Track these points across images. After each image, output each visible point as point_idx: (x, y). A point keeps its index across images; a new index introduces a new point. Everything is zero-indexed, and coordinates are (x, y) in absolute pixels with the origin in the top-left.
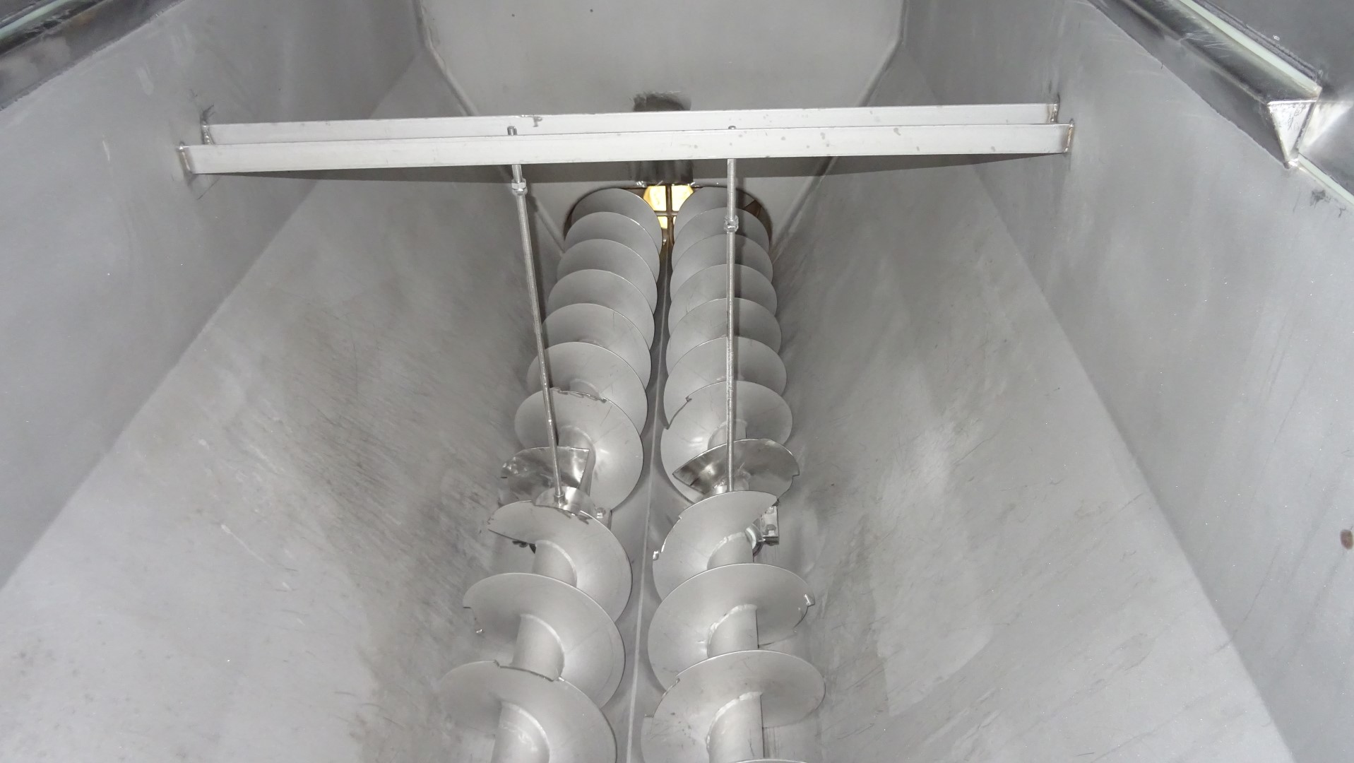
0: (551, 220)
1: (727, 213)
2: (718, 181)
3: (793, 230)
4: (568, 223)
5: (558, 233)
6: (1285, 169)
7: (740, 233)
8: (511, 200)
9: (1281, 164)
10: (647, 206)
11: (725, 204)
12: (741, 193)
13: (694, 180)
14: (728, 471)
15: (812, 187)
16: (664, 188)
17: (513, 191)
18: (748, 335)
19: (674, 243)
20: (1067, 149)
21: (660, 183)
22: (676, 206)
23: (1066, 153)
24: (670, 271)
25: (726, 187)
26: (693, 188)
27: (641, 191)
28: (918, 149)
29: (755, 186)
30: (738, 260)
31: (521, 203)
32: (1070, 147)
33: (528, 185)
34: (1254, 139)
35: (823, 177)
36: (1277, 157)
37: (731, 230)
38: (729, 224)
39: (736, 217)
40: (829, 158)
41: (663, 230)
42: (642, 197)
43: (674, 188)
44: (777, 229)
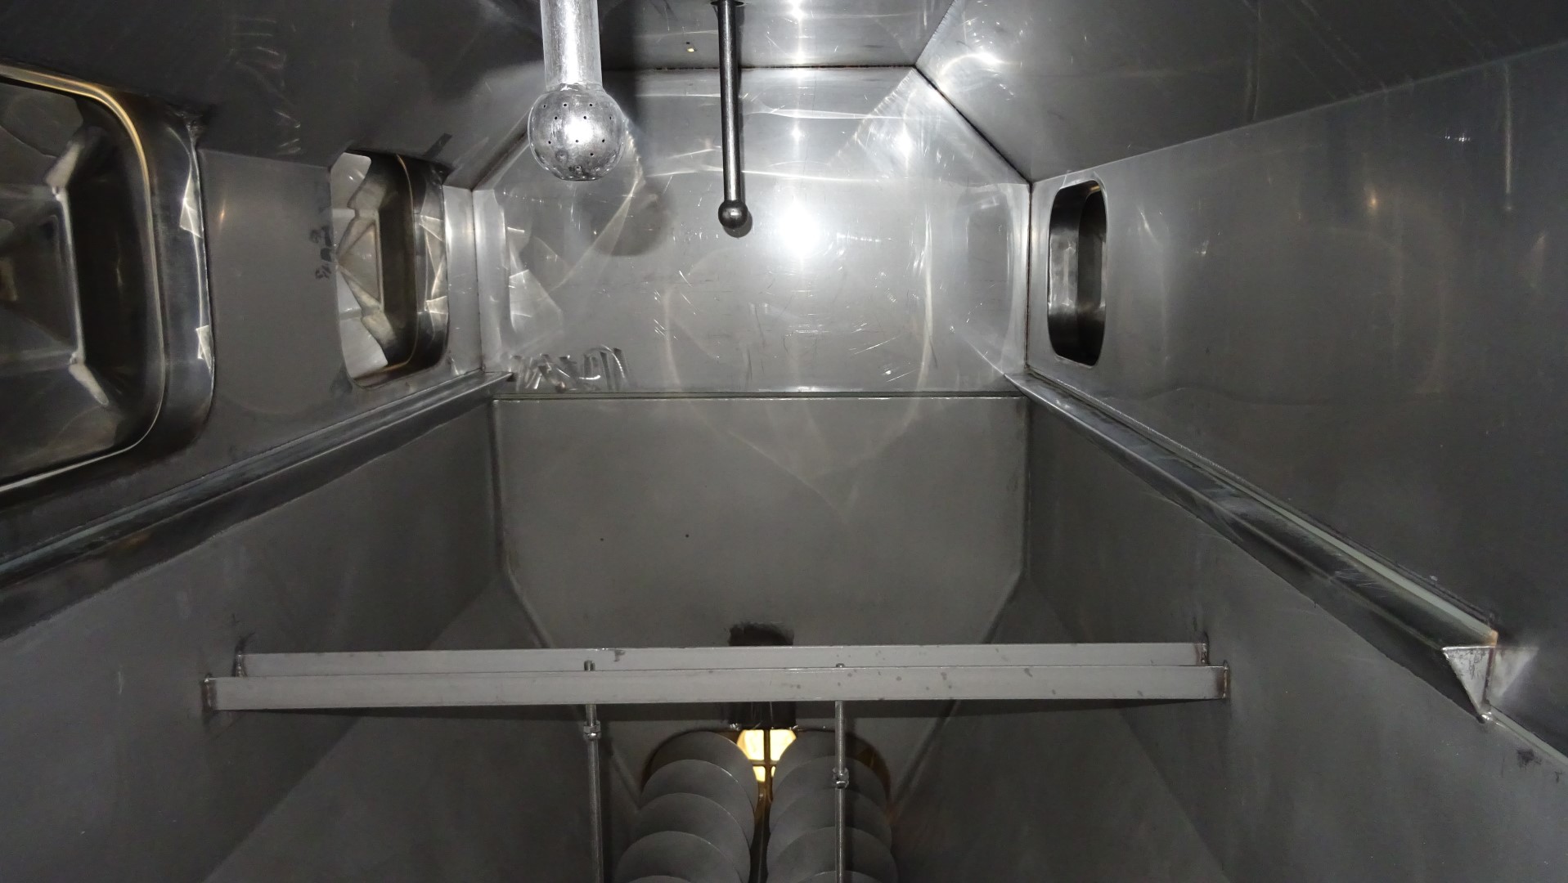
0: (626, 771)
1: (835, 764)
2: (823, 723)
3: (915, 783)
4: (647, 773)
5: (633, 783)
6: (1481, 724)
7: (852, 789)
8: (581, 744)
9: (1475, 718)
10: (740, 754)
11: (832, 752)
12: (850, 738)
13: (798, 721)
15: (935, 733)
16: (761, 733)
17: (585, 735)
19: (772, 799)
20: (1224, 695)
21: (757, 726)
22: (776, 756)
23: (1225, 699)
24: (767, 835)
25: (833, 731)
26: (795, 732)
27: (735, 736)
28: (1054, 692)
29: (866, 728)
30: (850, 822)
31: (593, 749)
32: (1229, 692)
33: (604, 729)
34: (1436, 688)
35: (948, 719)
36: (1467, 710)
37: (841, 786)
38: (838, 779)
39: (846, 770)
40: (952, 702)
41: (759, 783)
42: (736, 741)
43: (774, 733)
44: (897, 781)
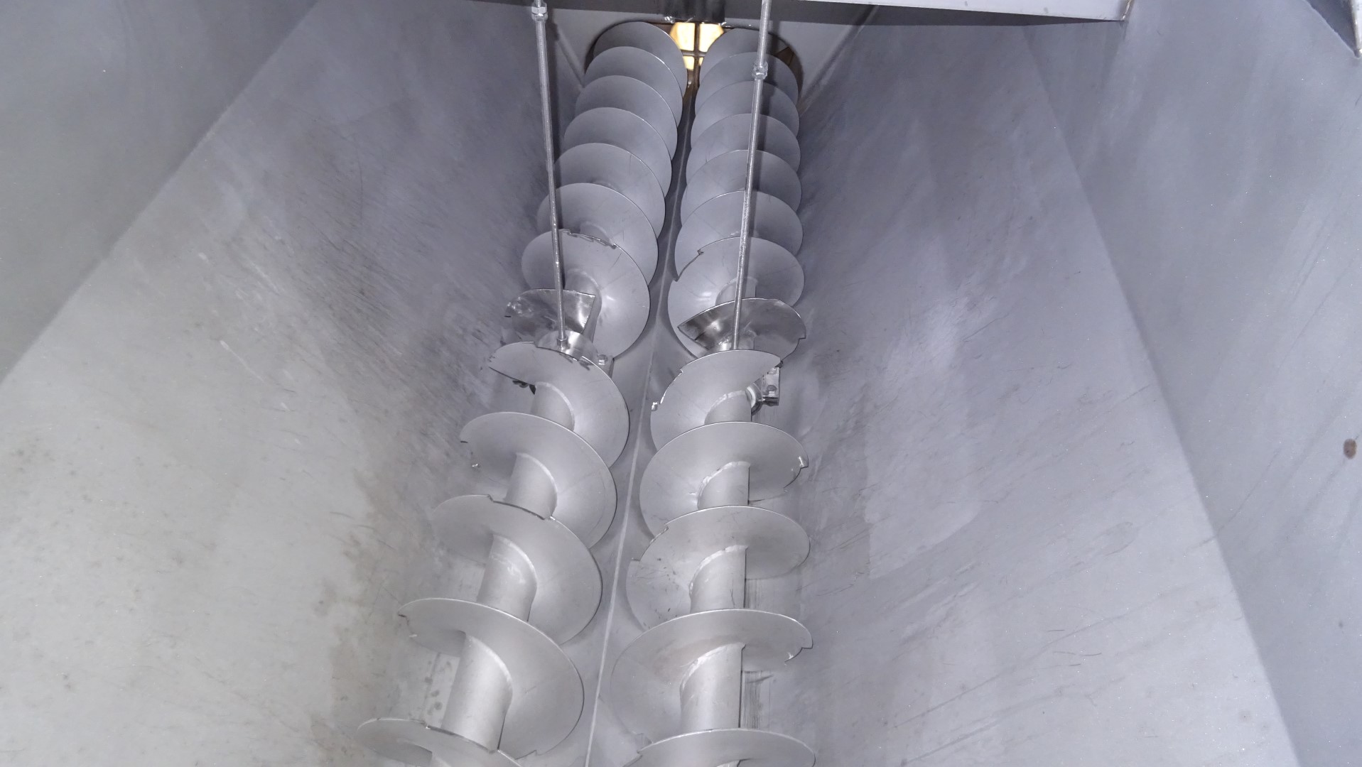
0: (572, 52)
1: (757, 58)
2: (750, 23)
3: (824, 82)
4: (590, 56)
5: (579, 65)
6: (1355, 58)
7: (770, 81)
8: (530, 24)
9: (1352, 51)
10: (672, 44)
11: (755, 48)
12: (774, 38)
13: (726, 19)
14: (734, 328)
15: (851, 35)
16: (693, 25)
17: (533, 15)
18: (767, 191)
19: (699, 86)
20: (1124, 17)
21: (689, 20)
22: (704, 47)
23: (1123, 21)
24: (693, 116)
25: (758, 30)
26: (723, 28)
27: (669, 27)
28: (966, 4)
29: (791, 32)
30: (765, 110)
31: (541, 29)
32: (1128, 15)
33: (550, 11)
34: (1327, 22)
35: (862, 27)
36: (1348, 43)
37: (759, 77)
38: (758, 71)
39: (766, 63)
40: (871, 7)
41: (688, 71)
42: (669, 33)
43: (703, 26)
44: (809, 79)
